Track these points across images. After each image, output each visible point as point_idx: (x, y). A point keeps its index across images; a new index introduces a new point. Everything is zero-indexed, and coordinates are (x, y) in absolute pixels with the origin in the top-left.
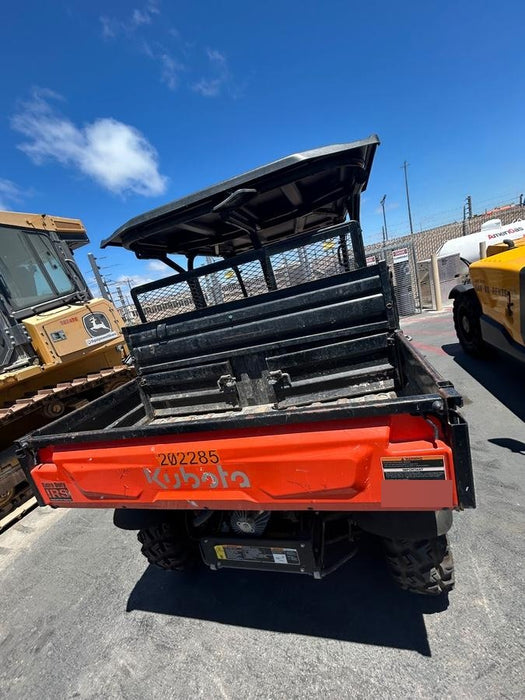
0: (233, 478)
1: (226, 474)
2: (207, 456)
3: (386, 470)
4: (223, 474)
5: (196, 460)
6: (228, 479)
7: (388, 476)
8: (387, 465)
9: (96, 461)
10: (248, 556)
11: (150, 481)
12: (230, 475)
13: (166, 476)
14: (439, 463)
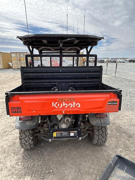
0: (76, 105)
1: (75, 104)
2: (72, 99)
3: (108, 103)
4: (74, 104)
5: (69, 100)
6: (75, 105)
7: (108, 104)
8: (109, 102)
9: (37, 100)
10: (63, 135)
11: (53, 106)
12: (76, 104)
13: (58, 105)
14: (117, 102)
